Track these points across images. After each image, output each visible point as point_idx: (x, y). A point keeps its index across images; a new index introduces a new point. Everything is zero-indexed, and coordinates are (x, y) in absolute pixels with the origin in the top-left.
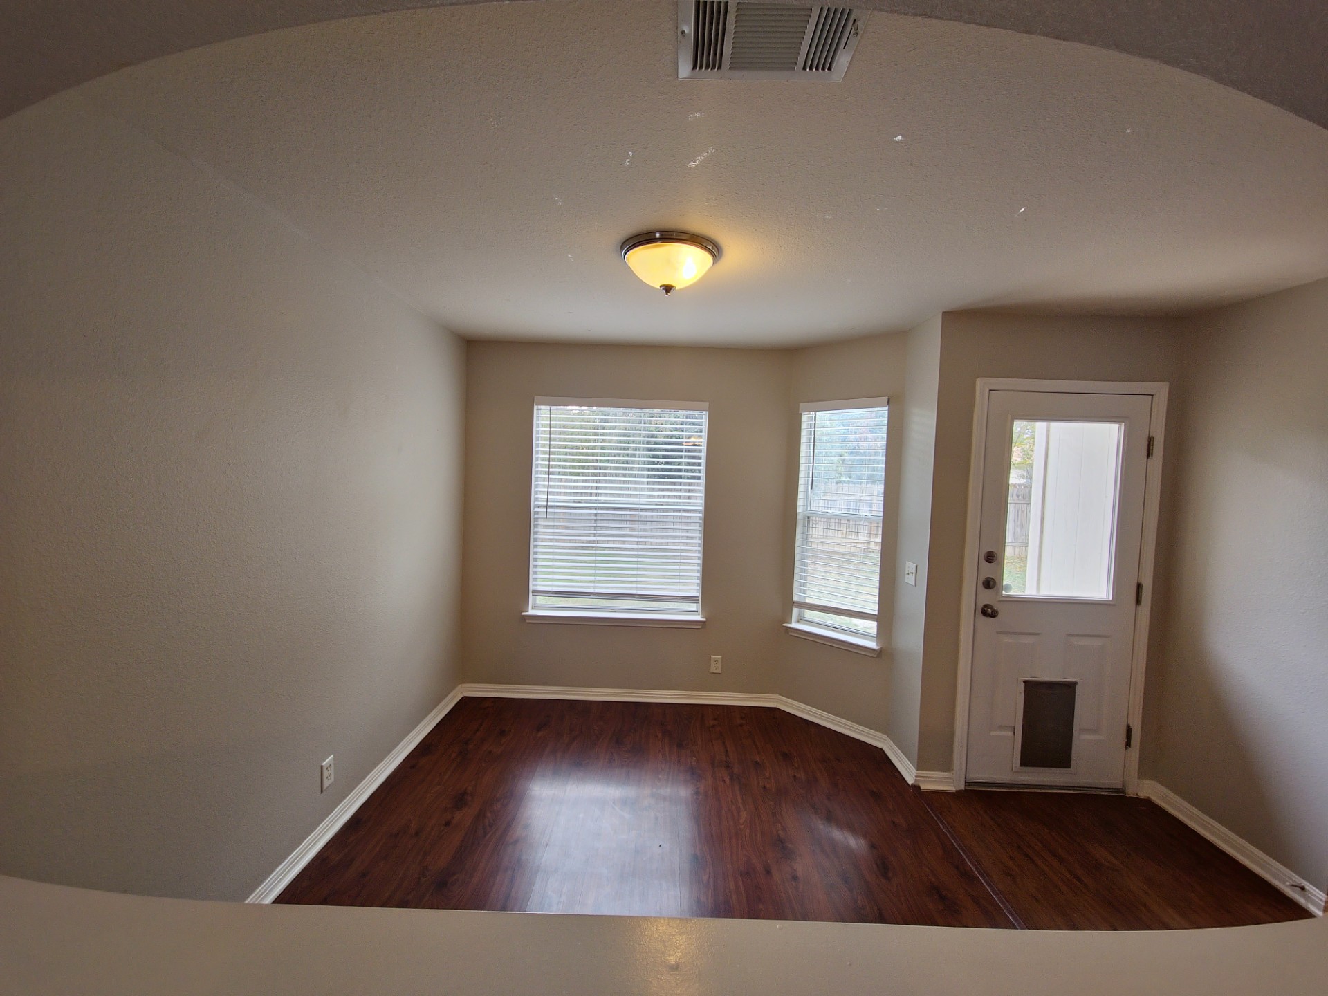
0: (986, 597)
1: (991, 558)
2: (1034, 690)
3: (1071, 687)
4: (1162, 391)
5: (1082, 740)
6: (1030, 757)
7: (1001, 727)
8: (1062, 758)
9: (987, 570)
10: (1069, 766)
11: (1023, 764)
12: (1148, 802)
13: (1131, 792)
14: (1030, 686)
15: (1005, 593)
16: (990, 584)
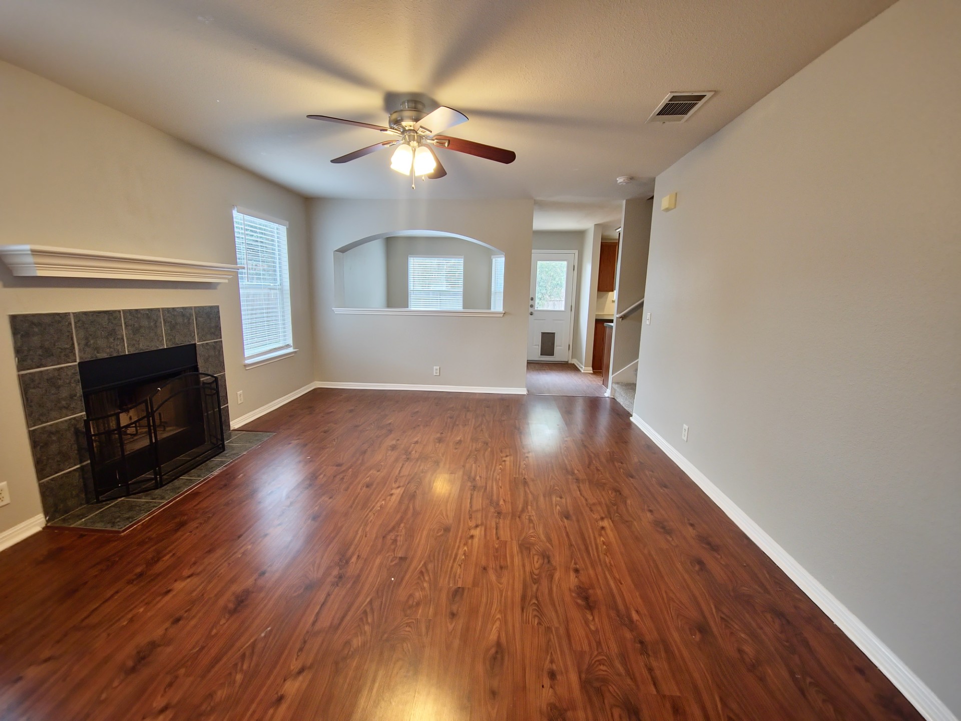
0: (531, 310)
1: (532, 299)
2: (544, 335)
3: (554, 334)
4: (576, 252)
5: (557, 349)
6: (543, 353)
7: (536, 345)
8: (552, 354)
9: (531, 302)
10: (553, 355)
11: (541, 355)
12: (573, 364)
13: (570, 362)
14: (543, 334)
15: (536, 309)
16: (532, 306)
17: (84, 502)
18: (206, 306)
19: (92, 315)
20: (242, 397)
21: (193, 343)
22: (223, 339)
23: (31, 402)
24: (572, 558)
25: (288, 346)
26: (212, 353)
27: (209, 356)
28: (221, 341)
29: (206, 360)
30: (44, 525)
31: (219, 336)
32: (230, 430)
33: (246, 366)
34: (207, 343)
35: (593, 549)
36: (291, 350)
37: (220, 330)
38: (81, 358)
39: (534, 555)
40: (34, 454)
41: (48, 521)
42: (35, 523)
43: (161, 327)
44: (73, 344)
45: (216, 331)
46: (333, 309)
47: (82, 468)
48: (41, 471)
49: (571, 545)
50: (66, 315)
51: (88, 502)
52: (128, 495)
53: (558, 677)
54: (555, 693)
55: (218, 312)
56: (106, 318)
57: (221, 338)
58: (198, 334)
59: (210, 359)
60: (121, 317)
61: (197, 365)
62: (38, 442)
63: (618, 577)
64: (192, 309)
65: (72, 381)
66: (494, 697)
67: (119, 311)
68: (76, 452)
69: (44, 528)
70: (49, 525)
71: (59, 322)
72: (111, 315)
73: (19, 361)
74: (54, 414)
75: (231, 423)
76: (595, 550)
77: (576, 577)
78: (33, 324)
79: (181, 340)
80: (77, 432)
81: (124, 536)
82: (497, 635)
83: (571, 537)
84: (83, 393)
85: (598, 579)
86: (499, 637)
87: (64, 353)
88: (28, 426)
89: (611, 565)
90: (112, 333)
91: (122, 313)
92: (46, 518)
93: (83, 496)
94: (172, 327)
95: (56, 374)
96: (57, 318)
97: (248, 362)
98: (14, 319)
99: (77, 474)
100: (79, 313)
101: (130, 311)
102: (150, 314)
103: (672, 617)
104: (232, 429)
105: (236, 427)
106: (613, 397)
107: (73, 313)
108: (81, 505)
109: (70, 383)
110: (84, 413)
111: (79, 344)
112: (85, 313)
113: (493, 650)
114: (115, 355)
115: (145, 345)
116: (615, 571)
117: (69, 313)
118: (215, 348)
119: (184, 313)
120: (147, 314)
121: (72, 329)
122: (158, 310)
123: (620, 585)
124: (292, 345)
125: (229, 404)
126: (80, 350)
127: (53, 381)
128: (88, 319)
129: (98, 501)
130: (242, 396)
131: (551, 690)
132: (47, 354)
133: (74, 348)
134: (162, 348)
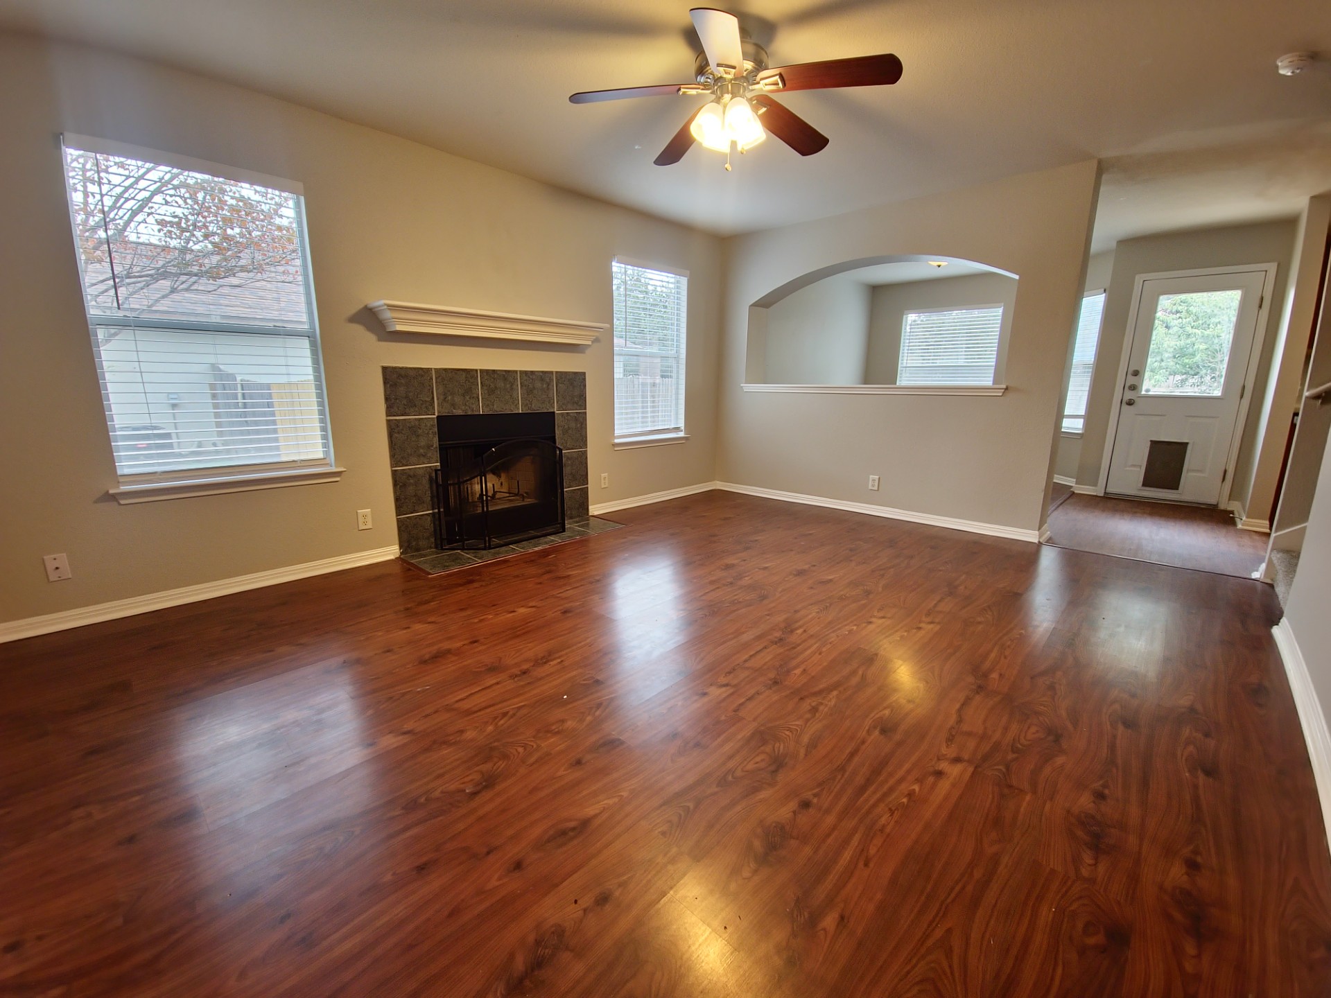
0: (1130, 395)
1: (1136, 373)
2: (1157, 447)
3: (1184, 445)
4: (1272, 268)
5: (1188, 477)
6: (1150, 482)
7: (1133, 466)
8: (1173, 484)
9: (1135, 380)
10: (1177, 489)
11: (1144, 485)
13: (1222, 507)
14: (1154, 444)
15: (1143, 393)
16: (1133, 388)
17: (433, 546)
18: (569, 372)
19: (452, 372)
20: (607, 481)
21: (552, 411)
22: (587, 411)
23: (395, 445)
24: (819, 785)
25: (677, 429)
26: (573, 425)
27: (569, 428)
28: (585, 413)
29: (565, 431)
30: (398, 556)
31: (583, 407)
32: (588, 514)
33: (615, 445)
34: (567, 413)
35: (874, 792)
36: (682, 434)
37: (585, 401)
38: (439, 412)
39: (763, 752)
40: (395, 492)
41: (401, 553)
42: (391, 552)
43: (518, 390)
44: (433, 398)
45: (580, 400)
46: (742, 385)
47: (433, 514)
48: (399, 509)
49: (842, 769)
50: (429, 370)
51: (436, 548)
52: (462, 549)
53: (607, 906)
54: (581, 921)
55: (584, 379)
56: (464, 376)
57: (585, 409)
58: (557, 402)
59: (570, 432)
60: (477, 376)
61: (555, 436)
62: (400, 482)
63: (872, 851)
64: (553, 374)
65: (430, 432)
66: (515, 869)
67: (476, 370)
68: (429, 498)
69: (396, 558)
70: (402, 556)
71: (422, 376)
72: (469, 373)
73: (387, 408)
74: (413, 459)
75: (590, 507)
76: (878, 795)
77: (794, 812)
78: (400, 376)
79: (538, 407)
80: (431, 479)
81: (431, 578)
82: (597, 811)
83: (856, 759)
84: (440, 445)
85: (828, 835)
86: (596, 816)
87: (424, 405)
88: (392, 466)
89: (882, 830)
90: (469, 392)
91: (479, 372)
92: (400, 549)
93: (433, 540)
94: (529, 391)
95: (417, 423)
96: (421, 372)
97: (617, 441)
98: (385, 369)
99: (429, 519)
100: (440, 369)
101: (487, 371)
102: (507, 375)
103: (908, 973)
104: (590, 514)
105: (596, 513)
106: (1269, 581)
107: (435, 369)
108: (431, 548)
109: (428, 433)
110: (439, 464)
111: (438, 399)
112: (445, 370)
113: (572, 824)
114: (470, 413)
115: (499, 408)
116: (878, 841)
117: (431, 369)
118: (576, 420)
119: (544, 377)
120: (504, 376)
121: (433, 384)
122: (516, 372)
123: (861, 864)
124: (683, 428)
125: (589, 486)
126: (438, 406)
127: (414, 429)
128: (448, 375)
129: (442, 549)
130: (607, 479)
131: (581, 913)
132: (411, 404)
133: (434, 402)
134: (517, 412)
